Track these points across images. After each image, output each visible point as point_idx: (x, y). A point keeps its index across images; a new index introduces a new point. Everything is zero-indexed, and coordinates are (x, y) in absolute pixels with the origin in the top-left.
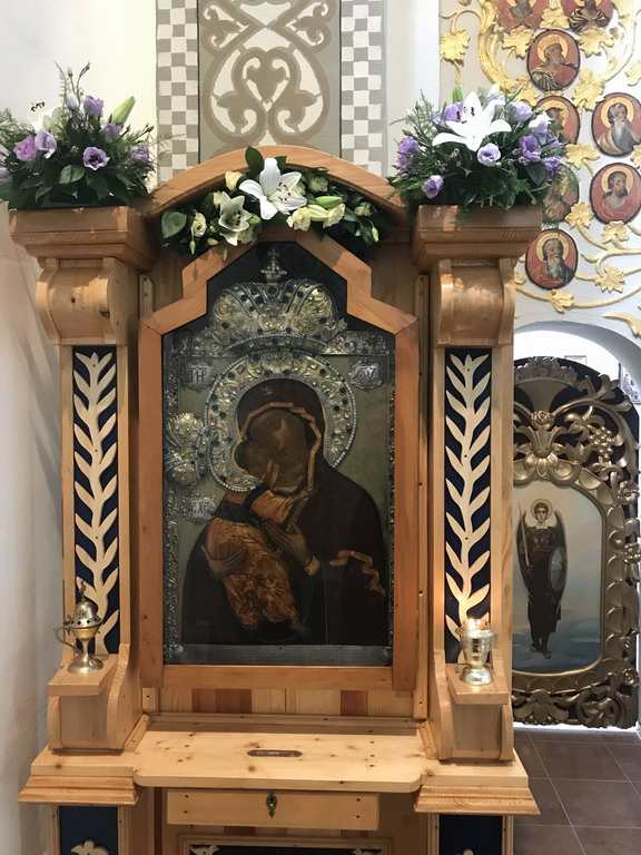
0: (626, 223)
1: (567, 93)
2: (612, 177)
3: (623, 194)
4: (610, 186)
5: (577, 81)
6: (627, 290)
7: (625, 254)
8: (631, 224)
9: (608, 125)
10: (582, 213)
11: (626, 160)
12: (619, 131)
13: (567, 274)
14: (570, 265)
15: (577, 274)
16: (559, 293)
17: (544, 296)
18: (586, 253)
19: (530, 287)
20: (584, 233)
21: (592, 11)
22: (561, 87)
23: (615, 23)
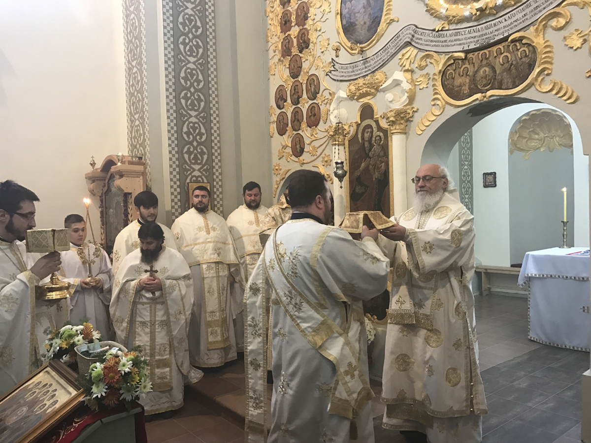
0: (316, 127)
1: (300, 79)
2: (311, 109)
3: (315, 115)
4: (311, 113)
5: (302, 73)
6: (318, 154)
7: (317, 140)
8: (318, 127)
9: (309, 88)
10: (304, 125)
11: (315, 101)
12: (313, 90)
13: (302, 151)
14: (302, 146)
15: (305, 150)
16: (301, 158)
17: (296, 159)
18: (307, 141)
19: (293, 158)
20: (306, 133)
21: (304, 43)
22: (297, 77)
23: (311, 46)
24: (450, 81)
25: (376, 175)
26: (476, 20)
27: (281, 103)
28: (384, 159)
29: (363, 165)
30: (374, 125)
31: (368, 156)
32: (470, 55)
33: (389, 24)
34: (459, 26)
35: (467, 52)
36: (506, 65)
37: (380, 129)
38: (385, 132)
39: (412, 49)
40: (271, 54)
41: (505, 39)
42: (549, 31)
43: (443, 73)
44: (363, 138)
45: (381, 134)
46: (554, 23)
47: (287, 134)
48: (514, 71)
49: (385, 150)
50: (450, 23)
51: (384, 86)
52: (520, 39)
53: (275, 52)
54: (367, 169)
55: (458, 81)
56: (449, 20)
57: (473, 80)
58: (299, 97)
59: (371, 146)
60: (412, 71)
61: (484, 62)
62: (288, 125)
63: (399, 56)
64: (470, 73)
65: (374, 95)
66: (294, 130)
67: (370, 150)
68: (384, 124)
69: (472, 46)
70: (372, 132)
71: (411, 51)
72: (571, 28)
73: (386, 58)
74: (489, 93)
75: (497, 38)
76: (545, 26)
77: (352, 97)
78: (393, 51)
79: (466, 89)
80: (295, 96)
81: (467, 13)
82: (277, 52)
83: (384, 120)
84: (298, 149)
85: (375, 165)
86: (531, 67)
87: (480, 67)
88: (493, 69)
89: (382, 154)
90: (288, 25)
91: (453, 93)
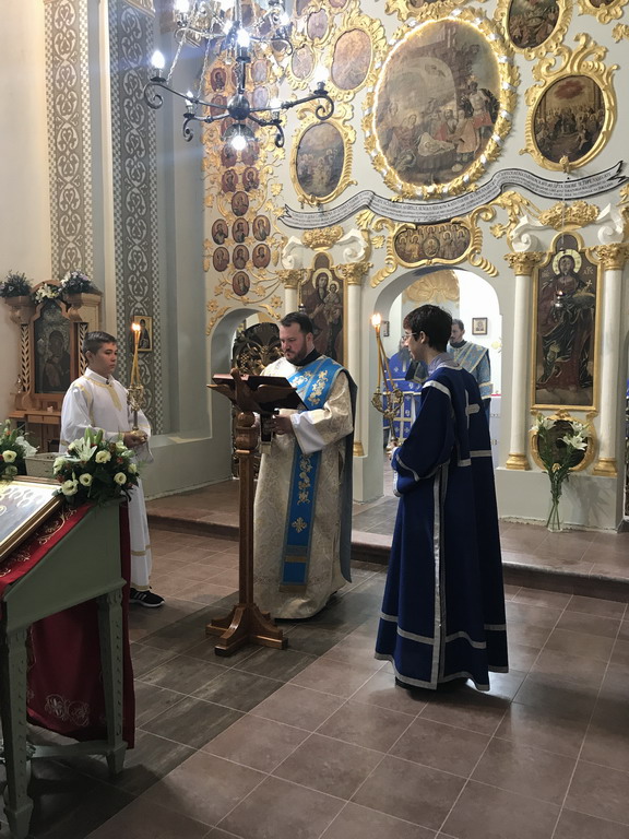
0: (265, 268)
2: (259, 249)
3: (263, 256)
4: (259, 253)
5: (248, 212)
6: (266, 294)
7: (265, 280)
9: (258, 228)
12: (261, 231)
14: (247, 285)
16: (244, 297)
17: (239, 298)
18: (252, 281)
19: (235, 295)
20: (252, 273)
21: (252, 182)
22: (242, 214)
23: (260, 186)
24: (403, 246)
25: (330, 320)
26: (427, 200)
27: (220, 238)
28: (339, 306)
29: (317, 309)
30: (329, 274)
31: (323, 302)
32: (420, 227)
33: (349, 185)
34: (412, 202)
35: (417, 224)
36: (448, 241)
37: (335, 278)
38: (341, 282)
39: (369, 212)
40: (207, 184)
41: (448, 220)
42: (480, 221)
43: (397, 238)
44: (317, 285)
45: (336, 283)
46: (483, 216)
47: (227, 270)
48: (453, 246)
49: (340, 298)
50: (404, 197)
51: (341, 240)
52: (459, 223)
53: (213, 183)
54: (320, 313)
55: (409, 247)
56: (403, 194)
57: (422, 248)
58: (243, 236)
59: (326, 293)
60: (369, 232)
61: (431, 235)
62: (228, 262)
63: (357, 215)
64: (420, 241)
65: (331, 247)
66: (237, 267)
67: (325, 296)
68: (340, 275)
69: (422, 221)
70: (327, 280)
71: (368, 214)
72: (496, 222)
73: (343, 215)
74: (434, 260)
75: (442, 218)
76: (478, 217)
77: (307, 245)
78: (351, 210)
79: (415, 254)
80: (240, 234)
81: (419, 193)
82: (215, 184)
83: (340, 271)
84: (242, 287)
85: (329, 311)
86: (466, 245)
87: (428, 238)
88: (438, 241)
89: (337, 301)
90: (231, 159)
91: (405, 256)
